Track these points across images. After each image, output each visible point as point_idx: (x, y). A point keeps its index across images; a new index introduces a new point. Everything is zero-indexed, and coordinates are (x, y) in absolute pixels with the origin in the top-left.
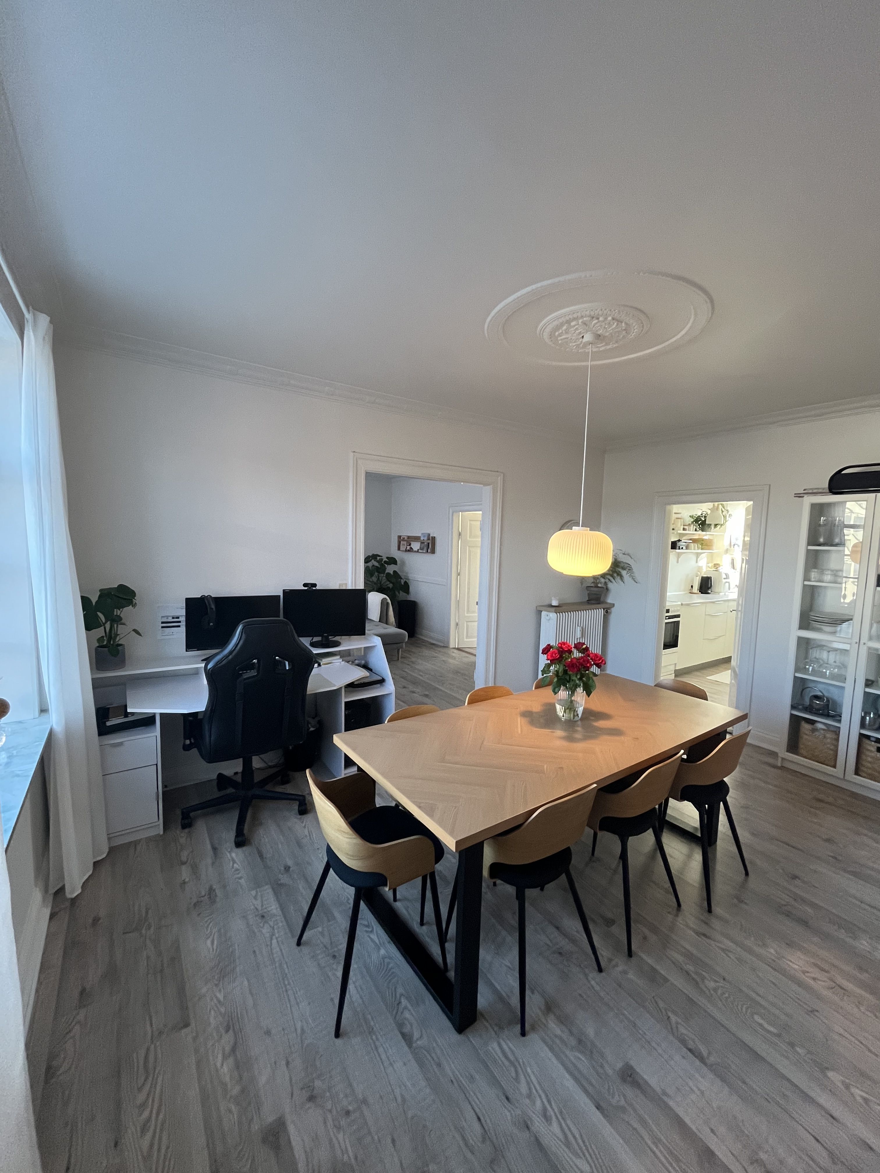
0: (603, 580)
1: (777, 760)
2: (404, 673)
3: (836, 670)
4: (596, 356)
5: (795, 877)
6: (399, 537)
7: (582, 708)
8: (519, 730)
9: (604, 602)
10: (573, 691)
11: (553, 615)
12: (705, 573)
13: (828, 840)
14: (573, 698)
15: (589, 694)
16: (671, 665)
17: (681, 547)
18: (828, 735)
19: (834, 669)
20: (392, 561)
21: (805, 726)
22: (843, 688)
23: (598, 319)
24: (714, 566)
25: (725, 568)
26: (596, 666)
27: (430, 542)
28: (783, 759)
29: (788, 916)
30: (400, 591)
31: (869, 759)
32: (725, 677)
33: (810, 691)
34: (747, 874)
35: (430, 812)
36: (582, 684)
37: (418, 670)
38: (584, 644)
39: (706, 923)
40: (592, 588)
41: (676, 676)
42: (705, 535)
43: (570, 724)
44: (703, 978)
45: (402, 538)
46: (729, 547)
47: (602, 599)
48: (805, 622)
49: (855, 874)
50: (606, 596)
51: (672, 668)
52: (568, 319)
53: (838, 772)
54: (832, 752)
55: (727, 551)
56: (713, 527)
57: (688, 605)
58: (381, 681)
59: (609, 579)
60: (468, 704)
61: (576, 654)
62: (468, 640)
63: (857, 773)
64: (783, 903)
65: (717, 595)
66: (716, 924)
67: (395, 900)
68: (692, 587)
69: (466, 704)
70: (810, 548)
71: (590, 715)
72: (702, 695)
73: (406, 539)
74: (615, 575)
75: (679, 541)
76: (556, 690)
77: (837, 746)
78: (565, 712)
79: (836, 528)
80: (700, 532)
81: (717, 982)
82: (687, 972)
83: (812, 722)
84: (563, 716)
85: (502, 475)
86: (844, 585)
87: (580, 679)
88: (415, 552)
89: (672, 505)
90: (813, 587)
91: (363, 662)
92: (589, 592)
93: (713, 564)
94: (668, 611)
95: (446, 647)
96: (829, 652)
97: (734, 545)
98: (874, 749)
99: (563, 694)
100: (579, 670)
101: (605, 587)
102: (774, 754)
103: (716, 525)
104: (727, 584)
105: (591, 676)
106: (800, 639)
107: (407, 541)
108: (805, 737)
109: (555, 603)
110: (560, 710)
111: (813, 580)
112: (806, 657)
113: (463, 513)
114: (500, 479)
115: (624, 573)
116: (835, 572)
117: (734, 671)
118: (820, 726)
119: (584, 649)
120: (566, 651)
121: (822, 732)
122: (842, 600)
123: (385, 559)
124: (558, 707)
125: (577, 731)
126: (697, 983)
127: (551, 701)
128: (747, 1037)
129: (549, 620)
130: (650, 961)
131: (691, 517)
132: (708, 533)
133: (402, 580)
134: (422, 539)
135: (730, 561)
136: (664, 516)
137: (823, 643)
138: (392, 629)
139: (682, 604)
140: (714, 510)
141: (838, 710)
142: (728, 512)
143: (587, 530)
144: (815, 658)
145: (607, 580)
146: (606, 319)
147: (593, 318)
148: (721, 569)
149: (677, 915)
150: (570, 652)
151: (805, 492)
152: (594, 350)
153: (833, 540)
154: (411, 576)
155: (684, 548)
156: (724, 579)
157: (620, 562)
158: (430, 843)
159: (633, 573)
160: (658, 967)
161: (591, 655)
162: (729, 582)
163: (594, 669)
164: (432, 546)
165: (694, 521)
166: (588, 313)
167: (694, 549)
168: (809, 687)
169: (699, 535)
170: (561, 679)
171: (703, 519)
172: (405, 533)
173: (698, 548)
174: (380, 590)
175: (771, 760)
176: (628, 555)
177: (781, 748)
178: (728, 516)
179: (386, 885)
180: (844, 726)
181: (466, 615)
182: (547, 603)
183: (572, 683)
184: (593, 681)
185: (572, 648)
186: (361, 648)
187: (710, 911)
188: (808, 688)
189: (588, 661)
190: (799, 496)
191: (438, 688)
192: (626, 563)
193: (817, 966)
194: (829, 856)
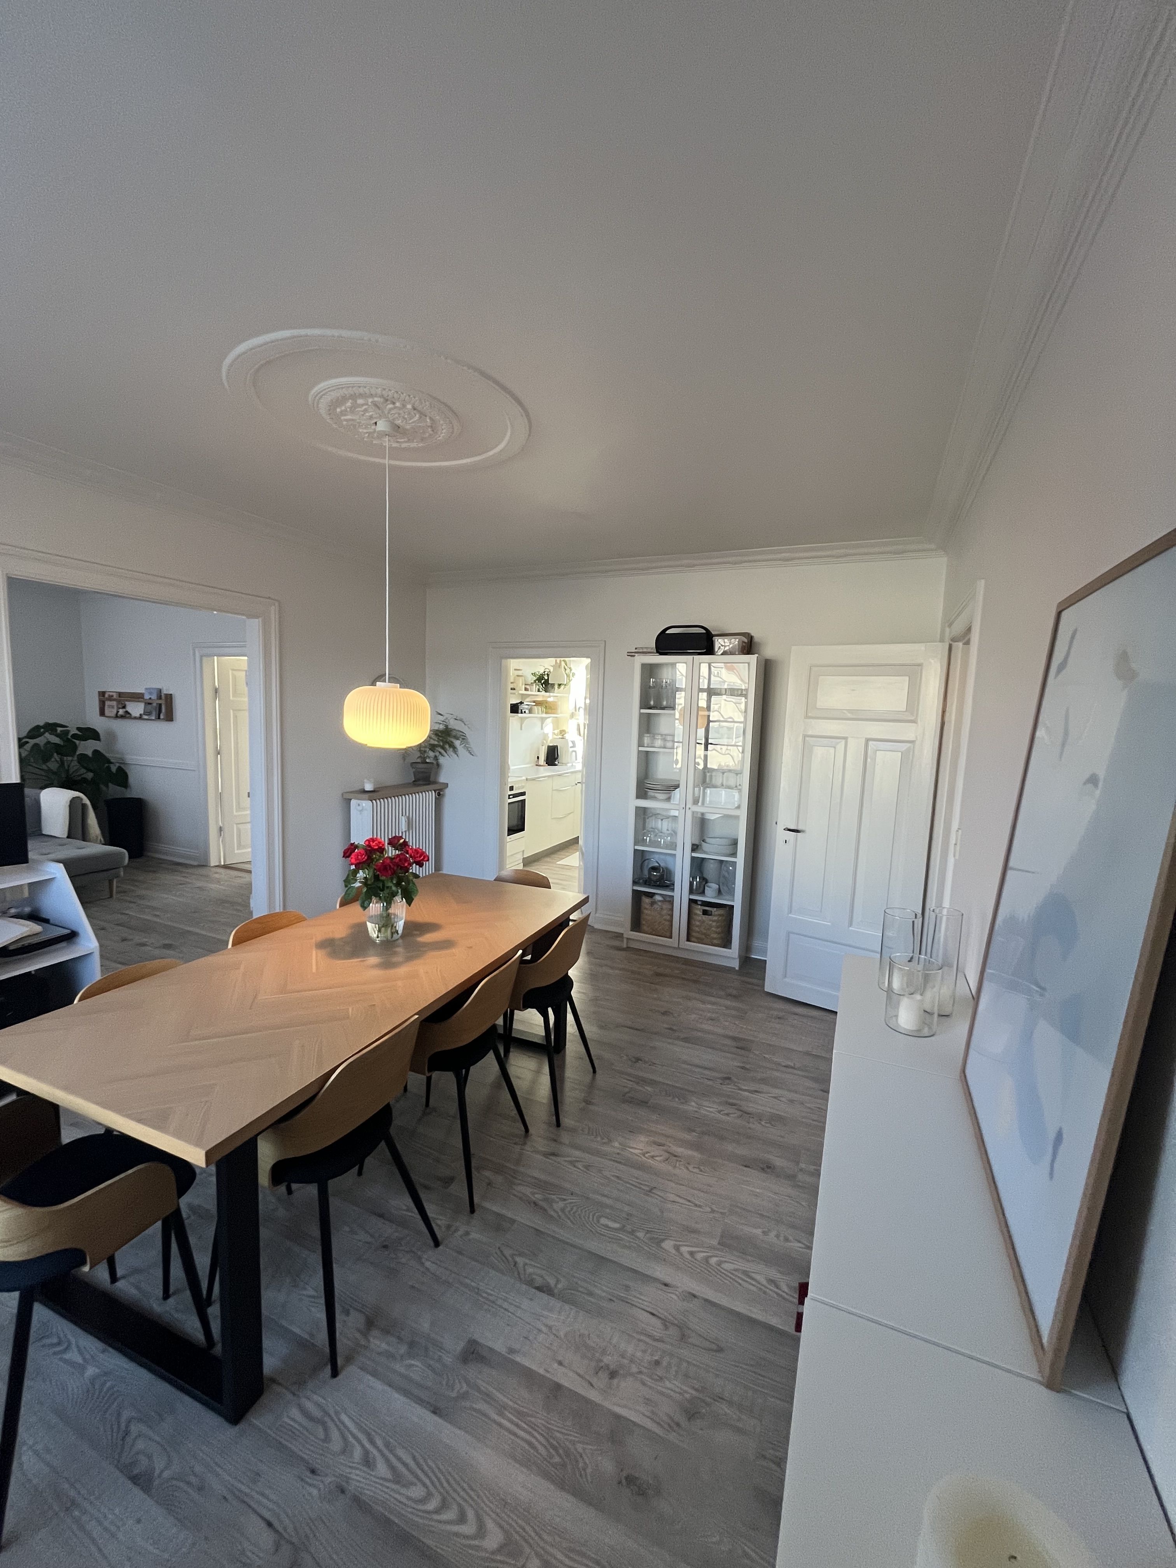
0: (431, 754)
1: (622, 941)
2: (123, 916)
3: (669, 838)
4: (395, 453)
5: (638, 1060)
6: (102, 694)
7: (403, 921)
8: (314, 967)
9: (435, 783)
10: (389, 901)
11: (366, 804)
12: (551, 742)
13: (665, 1013)
14: (390, 911)
15: (409, 902)
16: (518, 853)
17: (523, 711)
18: (664, 906)
19: (667, 837)
20: (90, 734)
21: (646, 900)
22: (674, 855)
23: (394, 403)
24: (561, 733)
25: (572, 735)
26: (417, 864)
27: (162, 702)
28: (628, 939)
29: (630, 1102)
30: (110, 784)
31: (698, 923)
32: (573, 859)
33: (648, 863)
34: (594, 1071)
35: (159, 1122)
36: (400, 891)
37: (149, 907)
38: (401, 837)
39: (555, 1141)
40: (418, 764)
41: (524, 866)
42: (550, 697)
43: (388, 946)
44: (550, 1202)
45: (106, 696)
46: (574, 711)
47: (432, 779)
48: (642, 791)
49: (686, 1040)
50: (437, 774)
51: (520, 857)
52: (352, 393)
53: (672, 942)
54: (667, 923)
55: (572, 716)
56: (556, 687)
57: (533, 780)
58: (71, 936)
59: (440, 752)
60: (234, 945)
61: (391, 852)
62: (240, 851)
63: (688, 940)
64: (627, 1090)
65: (564, 767)
66: (565, 1138)
67: (114, 1278)
68: (538, 758)
69: (230, 946)
70: (643, 711)
71: (414, 928)
72: (544, 883)
73: (115, 697)
74: (447, 746)
75: (521, 703)
76: (366, 903)
77: (672, 916)
78: (379, 931)
79: (664, 691)
80: (543, 693)
81: (565, 1200)
82: (534, 1203)
83: (651, 895)
84: (378, 937)
85: (277, 604)
86: (675, 750)
87: (398, 884)
88: (135, 718)
89: (509, 660)
90: (647, 752)
91: (27, 910)
92: (414, 770)
93: (559, 730)
94: (511, 788)
95: (204, 864)
96: (662, 820)
97: (579, 708)
98: (700, 913)
99: (376, 907)
100: (394, 873)
101: (435, 762)
102: (619, 936)
103: (560, 685)
104: (574, 753)
105: (411, 878)
106: (638, 809)
107: (119, 702)
108: (646, 911)
109: (368, 787)
110: (372, 929)
111: (646, 745)
112: (644, 828)
113: (220, 658)
114: (273, 611)
115: (457, 743)
116: (664, 736)
117: (582, 854)
118: (658, 898)
119: (401, 845)
120: (377, 850)
121: (659, 903)
122: (675, 766)
123: (74, 731)
124: (370, 926)
125: (395, 953)
126: (545, 1210)
127: (363, 919)
128: (593, 1245)
129: (361, 811)
130: (494, 1209)
131: (534, 674)
132: (551, 694)
133: (112, 766)
134: (147, 697)
135: (576, 727)
136: (500, 673)
137: (658, 812)
138: (96, 848)
139: (527, 779)
140: (557, 666)
141: (672, 879)
142: (571, 670)
143: (397, 688)
144: (652, 828)
145: (437, 754)
146: (404, 406)
147: (387, 400)
148: (567, 736)
149: (525, 1144)
150: (381, 850)
151: (636, 651)
152: (394, 445)
153: (661, 703)
154: (130, 758)
155: (527, 711)
156: (571, 747)
157: (452, 730)
158: (167, 1169)
159: (468, 743)
160: (504, 1212)
161: (410, 851)
162: (575, 751)
163: (415, 869)
164: (166, 709)
165: (537, 680)
166: (379, 391)
167: (538, 712)
168: (647, 859)
169: (543, 696)
170: (370, 888)
171: (546, 678)
172: (115, 687)
173: (542, 712)
174: (67, 784)
175: (617, 943)
176: (461, 720)
177: (625, 929)
178: (571, 674)
179: (84, 1263)
180: (676, 894)
181: (235, 813)
182: (357, 787)
183: (386, 891)
184: (414, 884)
185: (383, 845)
186: (22, 885)
187: (558, 1124)
188: (645, 860)
189: (406, 860)
190: (631, 655)
191: (189, 932)
192: (459, 731)
193: (655, 1143)
194: (667, 1028)
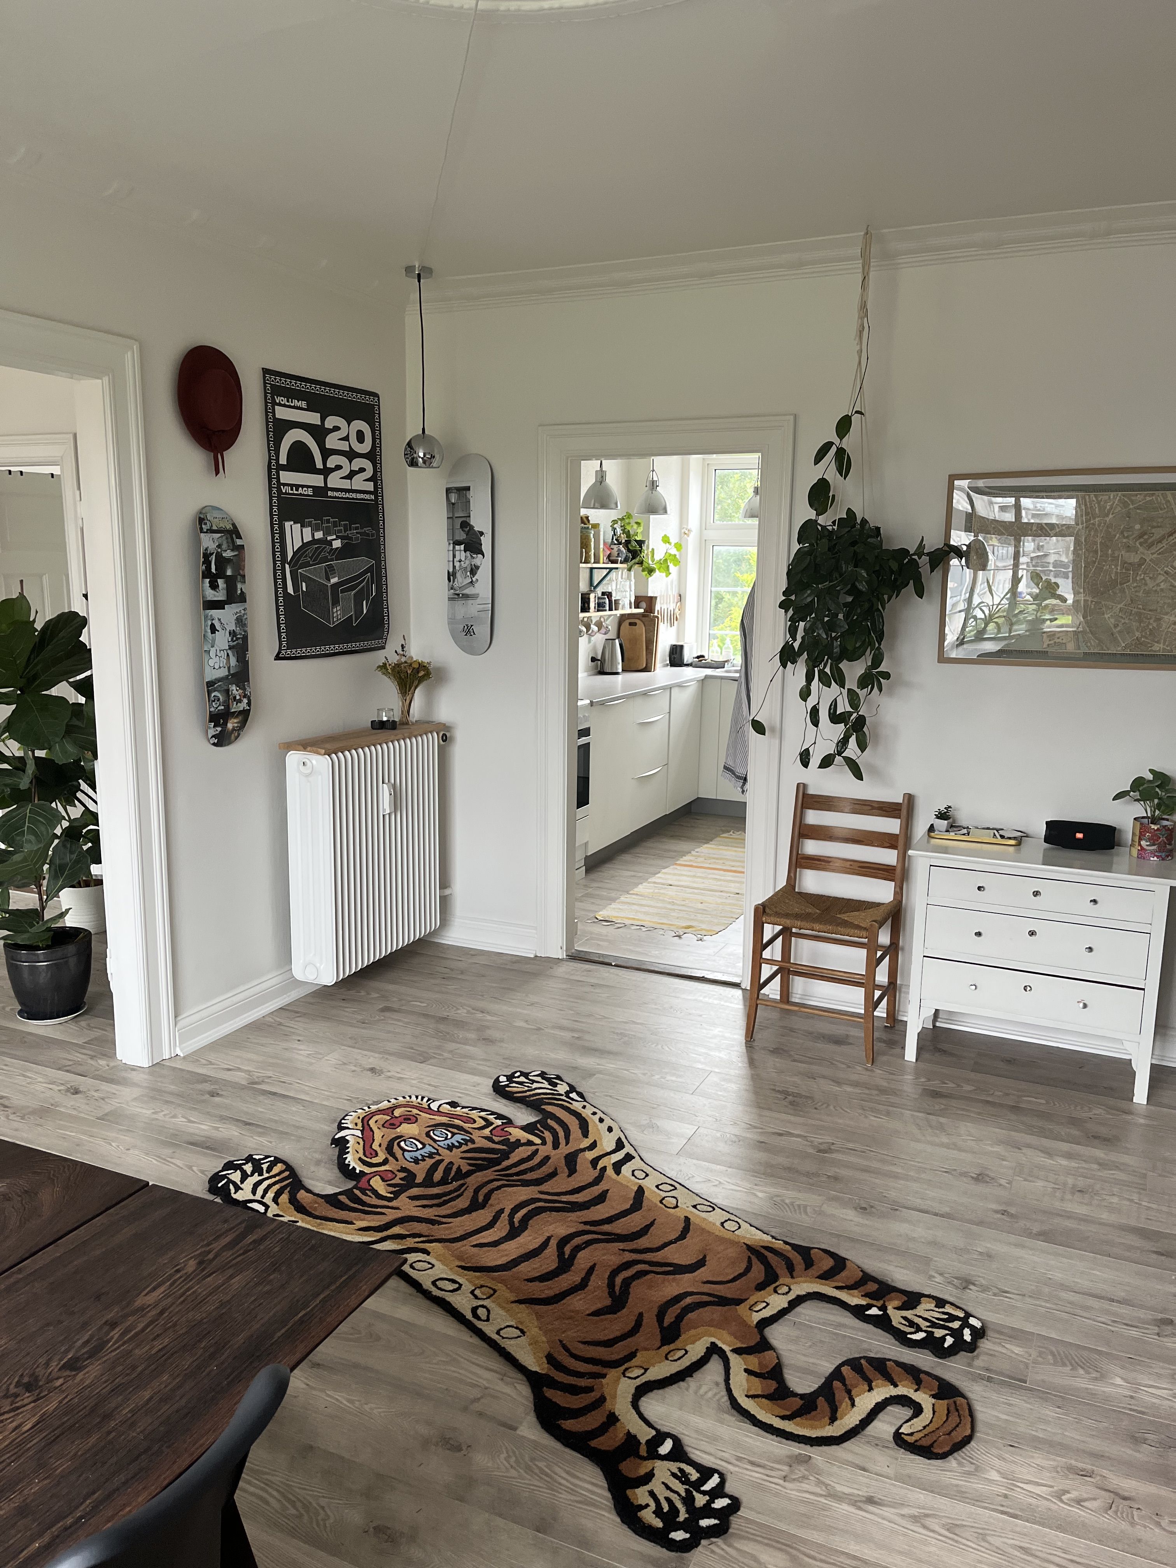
16: (579, 847)
51: (581, 855)
57: (602, 704)
85: (135, 345)
114: (130, 359)
129: (308, 776)
139: (591, 704)
193: (1071, 1469)
194: (997, 1212)
